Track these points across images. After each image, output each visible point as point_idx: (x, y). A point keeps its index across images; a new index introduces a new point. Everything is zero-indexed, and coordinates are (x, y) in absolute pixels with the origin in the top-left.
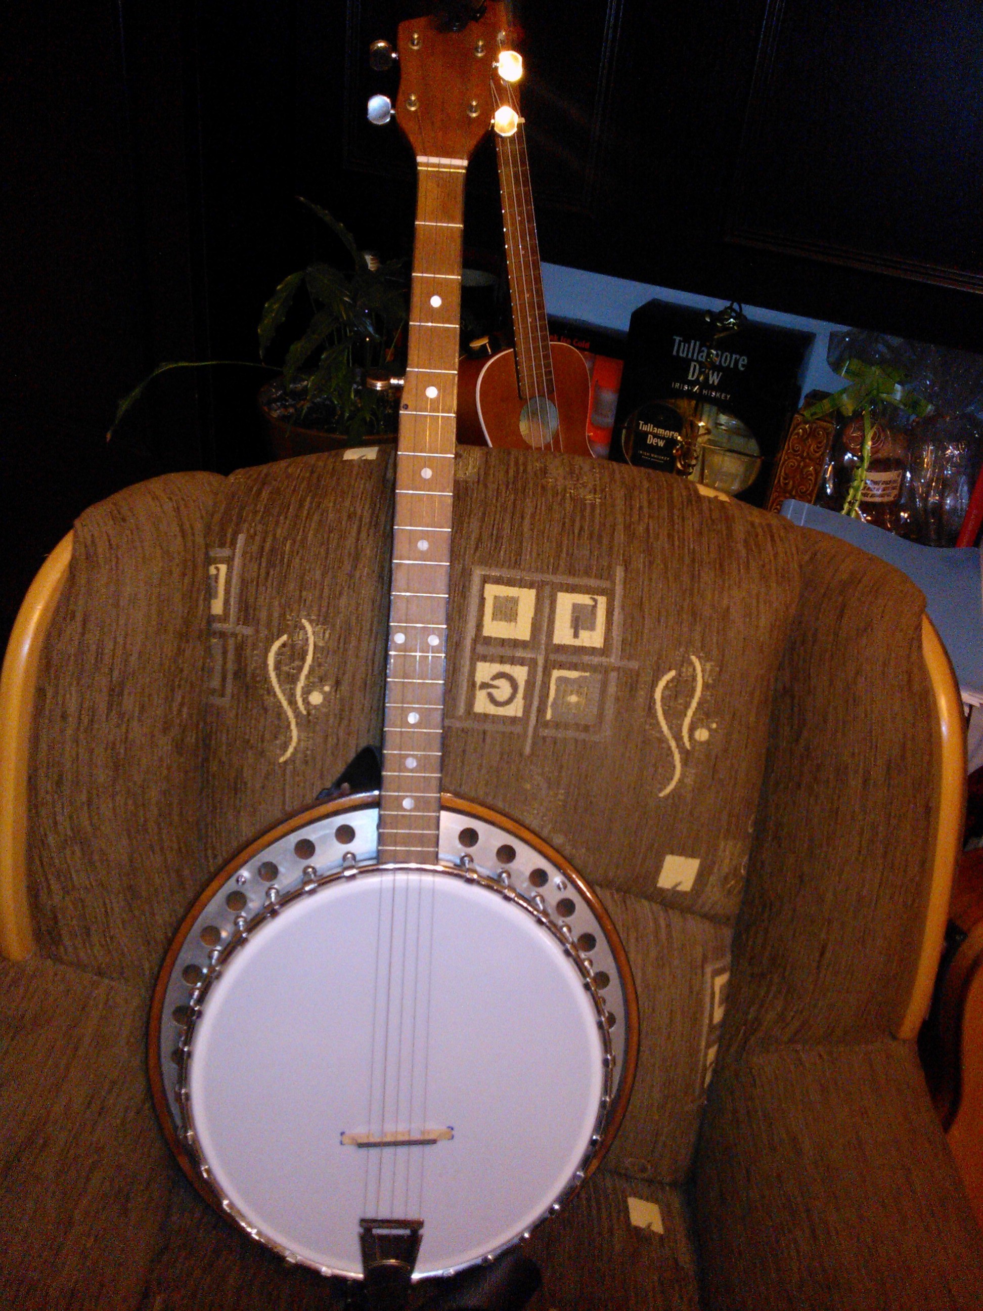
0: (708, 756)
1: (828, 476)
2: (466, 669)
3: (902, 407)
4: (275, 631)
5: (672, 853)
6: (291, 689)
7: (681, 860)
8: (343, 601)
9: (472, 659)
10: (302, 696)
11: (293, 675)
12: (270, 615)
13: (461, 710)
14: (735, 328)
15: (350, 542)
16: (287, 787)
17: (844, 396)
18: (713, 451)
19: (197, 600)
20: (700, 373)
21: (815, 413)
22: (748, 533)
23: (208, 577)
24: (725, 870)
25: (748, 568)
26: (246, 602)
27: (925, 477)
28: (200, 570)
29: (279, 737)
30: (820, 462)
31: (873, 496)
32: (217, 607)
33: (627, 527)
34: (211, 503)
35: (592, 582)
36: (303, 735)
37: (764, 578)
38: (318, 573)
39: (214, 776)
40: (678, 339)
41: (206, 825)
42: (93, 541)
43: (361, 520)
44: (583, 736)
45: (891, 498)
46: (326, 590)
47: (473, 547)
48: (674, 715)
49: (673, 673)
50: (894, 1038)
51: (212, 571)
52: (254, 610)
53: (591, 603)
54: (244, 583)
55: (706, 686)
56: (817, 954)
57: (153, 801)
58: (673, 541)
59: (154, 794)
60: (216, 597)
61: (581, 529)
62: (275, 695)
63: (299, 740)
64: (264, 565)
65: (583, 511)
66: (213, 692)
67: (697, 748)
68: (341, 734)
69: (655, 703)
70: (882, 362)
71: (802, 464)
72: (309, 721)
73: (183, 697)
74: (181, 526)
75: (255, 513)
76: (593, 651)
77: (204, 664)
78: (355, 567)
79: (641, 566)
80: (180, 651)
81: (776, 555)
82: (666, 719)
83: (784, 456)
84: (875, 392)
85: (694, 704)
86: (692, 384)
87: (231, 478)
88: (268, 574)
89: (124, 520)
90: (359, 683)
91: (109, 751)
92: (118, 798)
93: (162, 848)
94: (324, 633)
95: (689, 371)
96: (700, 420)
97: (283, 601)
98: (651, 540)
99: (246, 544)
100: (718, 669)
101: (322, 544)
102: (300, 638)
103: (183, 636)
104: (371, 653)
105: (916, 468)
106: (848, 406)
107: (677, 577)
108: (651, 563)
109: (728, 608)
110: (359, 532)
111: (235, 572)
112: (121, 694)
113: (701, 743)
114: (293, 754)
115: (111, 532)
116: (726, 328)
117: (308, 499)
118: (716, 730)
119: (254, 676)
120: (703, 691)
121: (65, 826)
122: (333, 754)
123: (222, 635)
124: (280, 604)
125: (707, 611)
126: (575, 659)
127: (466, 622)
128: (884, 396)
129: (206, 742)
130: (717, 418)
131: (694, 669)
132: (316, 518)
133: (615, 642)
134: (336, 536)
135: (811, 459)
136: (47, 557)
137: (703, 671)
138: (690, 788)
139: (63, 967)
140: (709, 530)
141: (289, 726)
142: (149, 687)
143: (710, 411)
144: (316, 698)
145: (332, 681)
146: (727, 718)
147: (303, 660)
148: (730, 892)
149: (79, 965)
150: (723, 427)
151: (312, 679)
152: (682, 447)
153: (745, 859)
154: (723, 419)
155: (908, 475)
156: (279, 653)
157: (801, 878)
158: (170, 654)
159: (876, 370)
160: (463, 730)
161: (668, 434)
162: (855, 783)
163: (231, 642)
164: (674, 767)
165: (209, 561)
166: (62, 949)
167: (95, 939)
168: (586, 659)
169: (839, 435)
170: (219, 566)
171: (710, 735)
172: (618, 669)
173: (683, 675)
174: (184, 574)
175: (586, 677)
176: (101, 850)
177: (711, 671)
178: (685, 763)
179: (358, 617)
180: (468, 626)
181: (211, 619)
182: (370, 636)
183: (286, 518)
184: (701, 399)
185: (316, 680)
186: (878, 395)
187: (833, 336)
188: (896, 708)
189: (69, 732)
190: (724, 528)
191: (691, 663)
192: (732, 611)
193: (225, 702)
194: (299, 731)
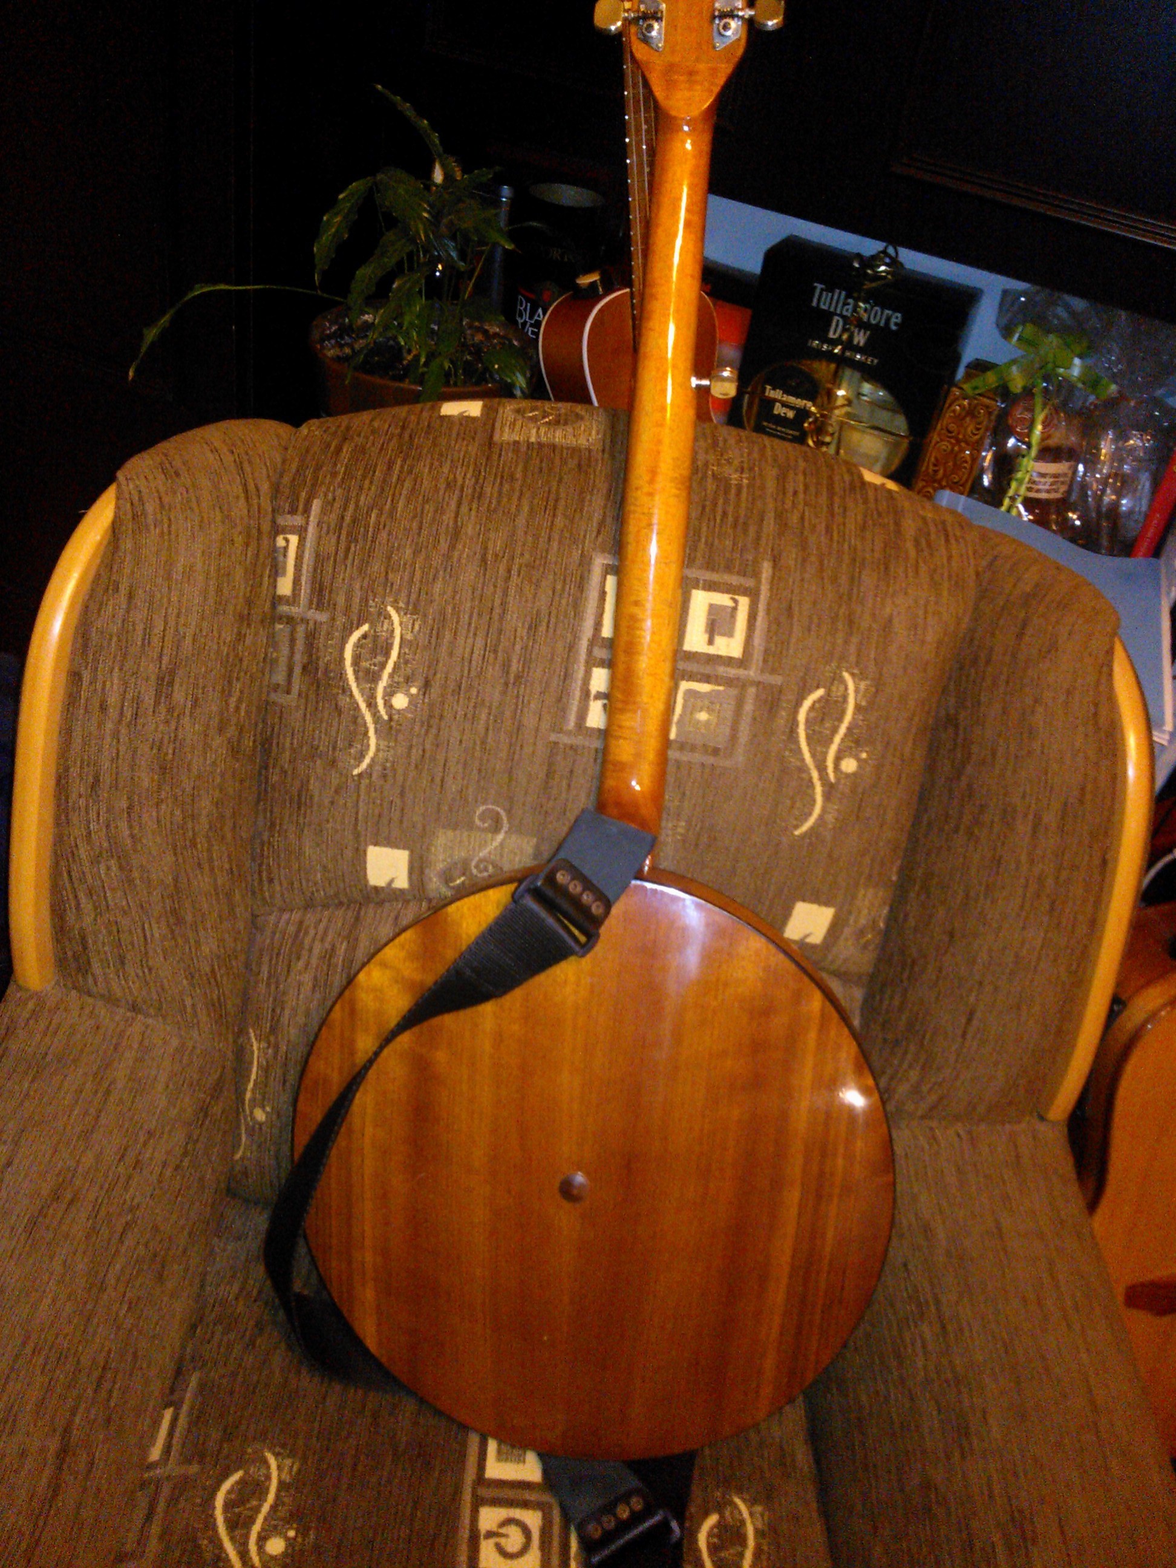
0: (853, 791)
1: (986, 464)
2: (580, 674)
3: (1080, 385)
4: (355, 619)
5: (804, 900)
6: (371, 689)
7: (813, 908)
8: (438, 587)
9: (587, 662)
10: (383, 698)
11: (374, 673)
12: (349, 599)
13: (571, 724)
14: (889, 277)
15: (448, 518)
16: (361, 804)
17: (1014, 369)
18: (852, 427)
19: (261, 576)
20: (844, 330)
21: (975, 388)
22: (920, 530)
23: (274, 549)
24: (863, 921)
25: (917, 572)
26: (321, 584)
27: (1100, 472)
28: (265, 542)
29: (354, 744)
30: (977, 447)
31: (1038, 491)
32: (285, 587)
33: (780, 516)
34: (279, 460)
35: (734, 580)
36: (383, 744)
37: (935, 585)
38: (408, 551)
39: (273, 786)
40: (819, 286)
41: (262, 844)
42: (141, 499)
43: (462, 490)
44: (710, 760)
45: (1058, 495)
46: (418, 573)
47: (595, 529)
48: (820, 741)
49: (820, 692)
50: (1042, 1118)
51: (280, 542)
52: (330, 592)
53: (731, 604)
54: (319, 560)
55: (858, 708)
56: (964, 1021)
57: (204, 812)
58: (832, 536)
59: (205, 804)
60: (284, 574)
61: (725, 514)
62: (351, 696)
63: (378, 750)
64: (343, 537)
65: (726, 492)
66: (276, 688)
67: (843, 781)
68: (428, 746)
69: (797, 726)
70: (1062, 330)
71: (956, 448)
72: (391, 727)
73: (241, 692)
74: (245, 486)
75: (334, 474)
76: (729, 661)
77: (266, 654)
78: (452, 547)
79: (791, 563)
80: (240, 637)
81: (950, 558)
82: (809, 744)
83: (936, 438)
84: (1050, 366)
85: (843, 729)
86: (834, 343)
87: (304, 430)
88: (348, 549)
89: (177, 474)
90: (452, 685)
91: (155, 751)
92: (163, 807)
93: (212, 869)
94: (413, 624)
95: (830, 325)
96: (839, 389)
97: (365, 584)
98: (806, 533)
99: (324, 512)
100: (873, 690)
101: (415, 517)
102: (385, 629)
103: (244, 619)
104: (468, 650)
105: (1092, 462)
106: (1017, 382)
107: (834, 580)
108: (804, 560)
109: (890, 621)
110: (459, 505)
111: (308, 544)
112: (171, 683)
113: (847, 776)
114: (370, 766)
115: (162, 489)
116: (877, 277)
117: (399, 462)
118: (865, 761)
119: (326, 671)
120: (854, 714)
121: (100, 837)
122: (416, 767)
123: (290, 620)
124: (361, 587)
125: (866, 622)
126: (707, 670)
127: (582, 619)
128: (1061, 370)
129: (266, 745)
130: (859, 387)
131: (846, 689)
132: (408, 484)
133: (756, 651)
134: (432, 510)
135: (967, 443)
136: (84, 514)
137: (857, 691)
138: (830, 826)
139: (90, 1000)
140: (874, 525)
141: (366, 733)
142: (204, 677)
143: (852, 376)
144: (400, 701)
145: (420, 682)
146: (879, 747)
147: (387, 655)
148: (865, 947)
149: (110, 1000)
150: (865, 398)
151: (396, 679)
152: (816, 419)
153: (885, 911)
154: (867, 387)
155: (1081, 468)
156: (358, 645)
157: (951, 935)
158: (229, 639)
159: (1053, 339)
160: (571, 747)
161: (800, 403)
162: (1023, 828)
163: (301, 630)
164: (814, 801)
165: (277, 530)
166: (90, 980)
167: (131, 970)
168: (721, 670)
169: (1004, 415)
170: (289, 536)
171: (859, 767)
172: (758, 684)
173: (833, 694)
174: (247, 545)
175: (719, 691)
176: (141, 866)
177: (866, 690)
178: (827, 797)
179: (454, 608)
180: (585, 624)
181: (277, 600)
182: (468, 630)
183: (371, 483)
184: (842, 362)
185: (401, 680)
186: (1053, 369)
187: (1005, 292)
188: (1078, 745)
189: (109, 726)
190: (892, 522)
191: (843, 681)
192: (895, 621)
193: (290, 700)
194: (378, 739)
